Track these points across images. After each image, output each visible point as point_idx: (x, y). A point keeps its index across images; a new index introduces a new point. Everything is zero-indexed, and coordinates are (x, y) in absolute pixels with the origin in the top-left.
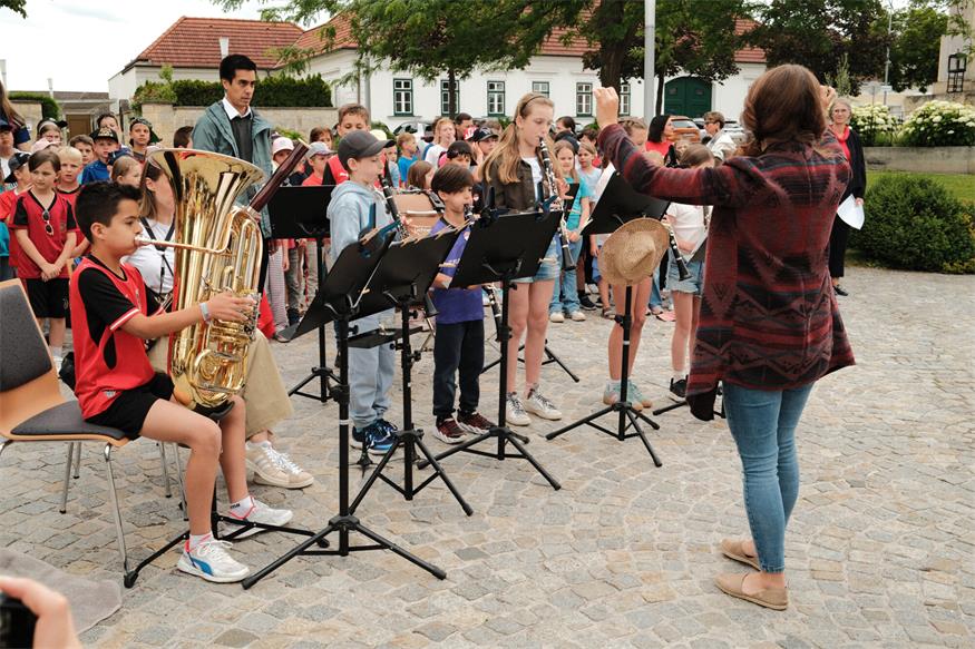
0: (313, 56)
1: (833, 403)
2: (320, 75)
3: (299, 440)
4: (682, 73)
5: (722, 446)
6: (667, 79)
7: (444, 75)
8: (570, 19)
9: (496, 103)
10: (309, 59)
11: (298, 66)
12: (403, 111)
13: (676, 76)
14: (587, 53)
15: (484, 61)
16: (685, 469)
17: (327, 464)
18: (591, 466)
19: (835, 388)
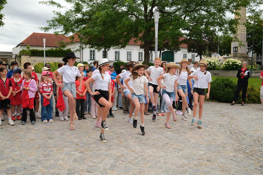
0: (68, 44)
1: (203, 138)
2: (70, 49)
3: (57, 149)
4: (166, 50)
5: (173, 150)
6: (162, 52)
7: (103, 49)
8: (136, 36)
9: (117, 57)
10: (66, 45)
11: (64, 47)
12: (92, 58)
13: (164, 51)
14: (141, 44)
15: (114, 46)
16: (163, 157)
17: (64, 155)
18: (137, 156)
19: (204, 134)
